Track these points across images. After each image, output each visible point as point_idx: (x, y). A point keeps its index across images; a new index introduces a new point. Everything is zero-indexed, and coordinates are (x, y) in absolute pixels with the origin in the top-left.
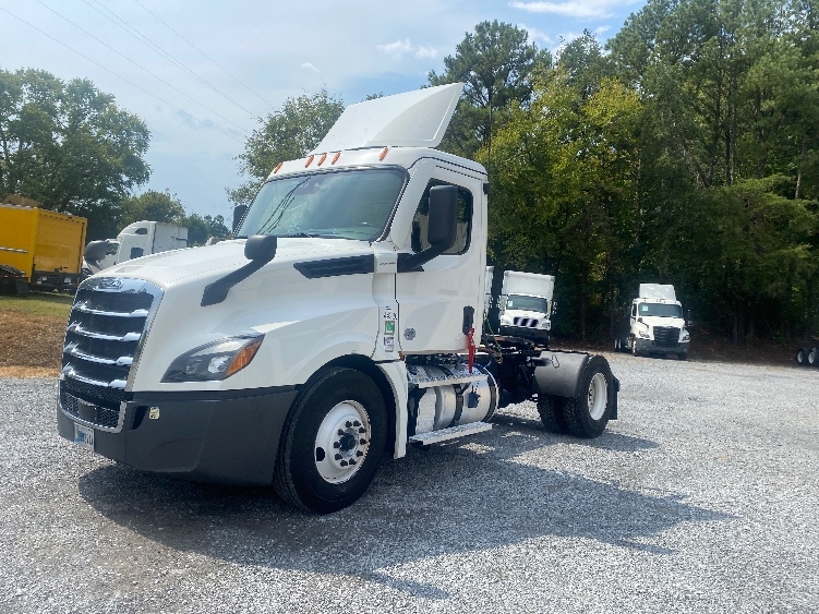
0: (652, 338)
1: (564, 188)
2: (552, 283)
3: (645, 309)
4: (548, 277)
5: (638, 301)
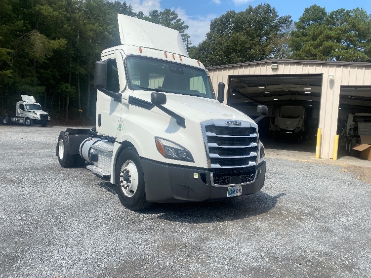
0: (40, 119)
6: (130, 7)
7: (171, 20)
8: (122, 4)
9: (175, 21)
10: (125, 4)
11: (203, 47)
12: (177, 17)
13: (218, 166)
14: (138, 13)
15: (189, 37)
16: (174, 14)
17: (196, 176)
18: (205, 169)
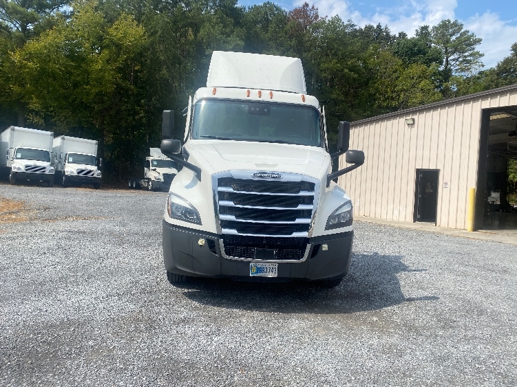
0: (163, 180)
1: (100, 81)
2: (97, 146)
3: (155, 163)
4: (95, 142)
5: (150, 159)
6: (386, 28)
7: (451, 35)
8: (375, 27)
9: (459, 35)
10: (379, 26)
11: (505, 68)
12: (460, 28)
13: (234, 232)
14: (397, 36)
15: (482, 55)
16: (457, 25)
17: (201, 242)
18: (214, 234)
